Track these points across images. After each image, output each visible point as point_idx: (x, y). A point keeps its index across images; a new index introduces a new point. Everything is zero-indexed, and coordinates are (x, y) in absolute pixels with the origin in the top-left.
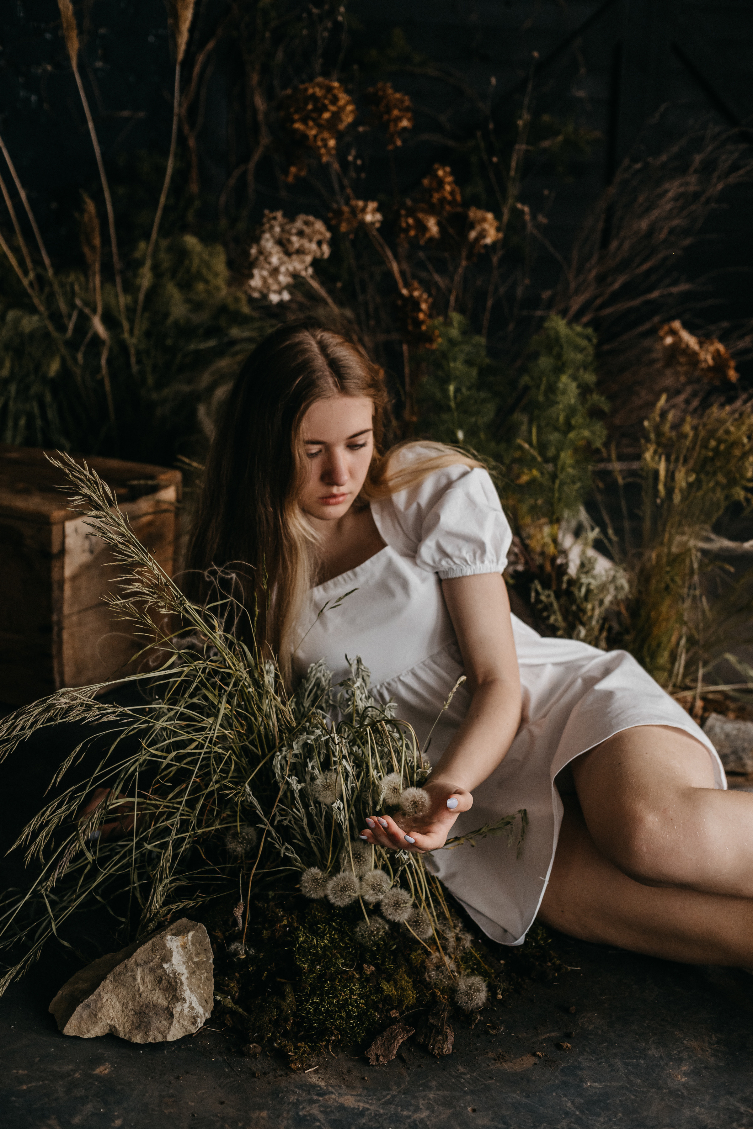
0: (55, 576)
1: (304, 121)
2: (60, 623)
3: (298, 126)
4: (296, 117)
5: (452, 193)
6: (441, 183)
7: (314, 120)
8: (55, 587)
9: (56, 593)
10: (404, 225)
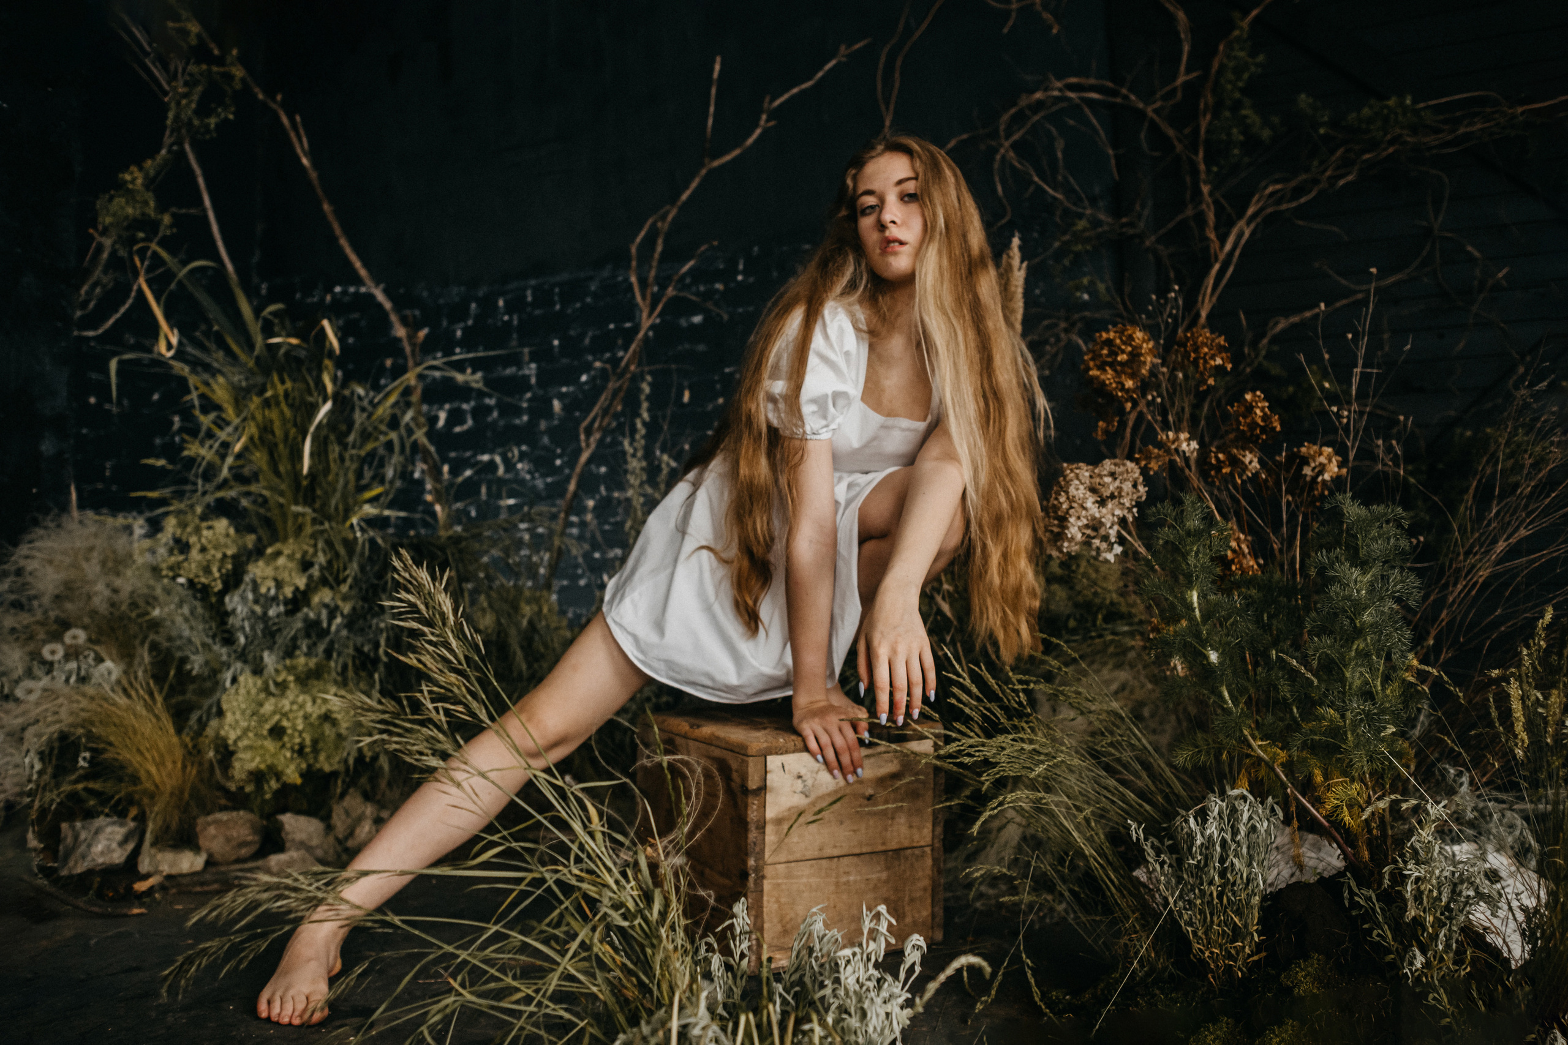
0: (752, 815)
1: (1101, 368)
2: (758, 870)
3: (1094, 373)
4: (1091, 364)
5: (1265, 418)
6: (1250, 408)
7: (1112, 365)
8: (752, 827)
9: (753, 835)
10: (1213, 461)
